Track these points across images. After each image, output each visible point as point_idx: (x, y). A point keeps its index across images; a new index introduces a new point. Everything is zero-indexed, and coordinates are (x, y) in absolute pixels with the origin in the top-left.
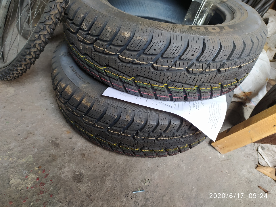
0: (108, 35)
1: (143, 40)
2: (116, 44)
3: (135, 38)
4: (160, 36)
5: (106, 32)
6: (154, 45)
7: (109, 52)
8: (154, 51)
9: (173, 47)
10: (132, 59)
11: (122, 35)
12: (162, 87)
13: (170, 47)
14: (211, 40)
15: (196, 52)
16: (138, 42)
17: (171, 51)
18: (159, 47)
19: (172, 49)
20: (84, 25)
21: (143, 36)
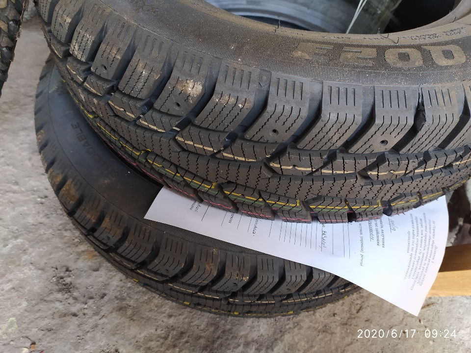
0: (140, 85)
1: (240, 106)
2: (164, 110)
3: (215, 99)
4: (290, 93)
5: (135, 77)
6: (272, 121)
7: (150, 126)
8: (271, 134)
9: (329, 126)
10: (211, 149)
11: (179, 87)
12: (294, 205)
13: (319, 125)
14: (439, 96)
15: (394, 134)
16: (226, 111)
17: (321, 135)
18: (288, 124)
19: (325, 130)
20: (77, 47)
21: (240, 95)
